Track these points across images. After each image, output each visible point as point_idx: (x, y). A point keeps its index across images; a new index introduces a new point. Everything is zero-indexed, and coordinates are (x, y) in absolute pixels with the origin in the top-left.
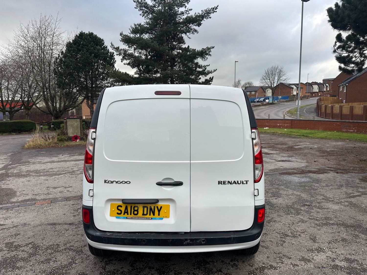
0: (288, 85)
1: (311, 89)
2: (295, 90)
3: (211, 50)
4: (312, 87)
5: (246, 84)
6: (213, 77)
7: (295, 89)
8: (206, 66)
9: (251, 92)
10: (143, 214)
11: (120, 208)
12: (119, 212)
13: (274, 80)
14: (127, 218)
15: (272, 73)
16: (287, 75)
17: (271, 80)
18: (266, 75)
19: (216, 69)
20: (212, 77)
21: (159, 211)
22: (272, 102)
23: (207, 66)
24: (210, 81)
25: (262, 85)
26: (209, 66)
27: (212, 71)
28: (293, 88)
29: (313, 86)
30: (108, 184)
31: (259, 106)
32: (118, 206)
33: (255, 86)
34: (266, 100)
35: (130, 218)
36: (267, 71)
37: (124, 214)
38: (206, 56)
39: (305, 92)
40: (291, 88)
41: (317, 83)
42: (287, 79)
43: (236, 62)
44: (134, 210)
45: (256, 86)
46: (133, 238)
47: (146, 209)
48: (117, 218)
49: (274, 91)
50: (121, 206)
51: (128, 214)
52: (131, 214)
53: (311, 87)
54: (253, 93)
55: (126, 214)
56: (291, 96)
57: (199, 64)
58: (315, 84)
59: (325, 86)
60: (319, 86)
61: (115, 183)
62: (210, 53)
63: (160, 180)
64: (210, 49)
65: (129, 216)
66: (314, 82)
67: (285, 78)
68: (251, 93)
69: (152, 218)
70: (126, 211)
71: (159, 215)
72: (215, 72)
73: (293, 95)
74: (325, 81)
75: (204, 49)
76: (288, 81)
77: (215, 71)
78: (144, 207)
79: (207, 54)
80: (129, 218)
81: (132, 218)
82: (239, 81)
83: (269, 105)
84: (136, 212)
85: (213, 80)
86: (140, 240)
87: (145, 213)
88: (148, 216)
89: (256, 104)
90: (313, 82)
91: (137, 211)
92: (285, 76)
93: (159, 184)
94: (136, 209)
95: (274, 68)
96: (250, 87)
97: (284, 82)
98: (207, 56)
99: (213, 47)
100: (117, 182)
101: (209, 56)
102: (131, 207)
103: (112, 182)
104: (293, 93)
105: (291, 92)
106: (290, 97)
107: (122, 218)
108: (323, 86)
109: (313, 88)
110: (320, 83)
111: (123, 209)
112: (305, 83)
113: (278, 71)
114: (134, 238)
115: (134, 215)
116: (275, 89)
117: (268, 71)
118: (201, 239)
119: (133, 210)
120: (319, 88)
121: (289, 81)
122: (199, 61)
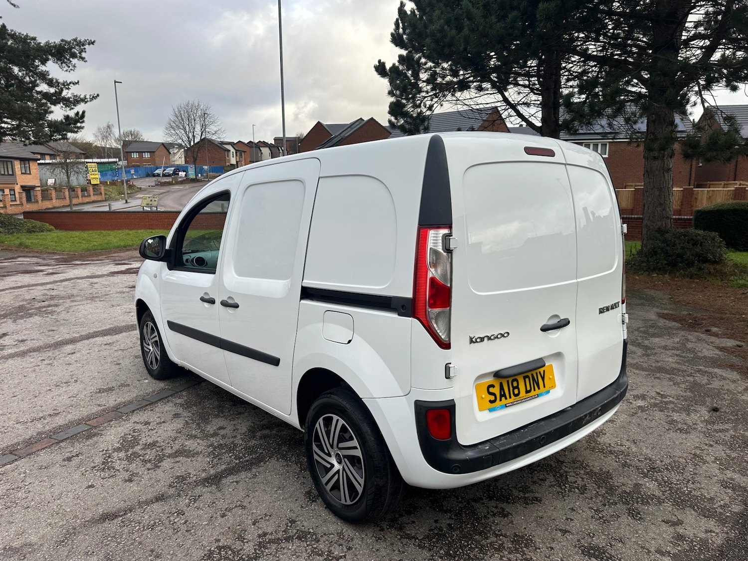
0: (220, 144)
1: (258, 155)
2: (233, 155)
3: (87, 47)
4: (261, 151)
5: (126, 135)
6: (84, 112)
7: (233, 152)
8: (70, 83)
9: (141, 153)
10: (527, 392)
11: (491, 390)
12: (492, 398)
13: (193, 133)
14: (506, 406)
15: (189, 116)
16: (219, 123)
17: (187, 131)
18: (177, 119)
19: (98, 95)
20: (81, 113)
21: (543, 379)
22: (194, 177)
23: (72, 85)
24: (76, 121)
25: (169, 140)
26: (77, 85)
27: (88, 97)
28: (230, 151)
29: (261, 148)
30: (476, 344)
31: (170, 184)
32: (489, 387)
33: (146, 142)
34: (180, 173)
35: (511, 404)
36: (176, 110)
37: (501, 400)
38: (71, 59)
39: (249, 160)
40: (225, 150)
41: (267, 143)
42: (219, 132)
43: (115, 82)
44: (514, 388)
45: (149, 141)
46: (527, 439)
47: (527, 380)
48: (491, 410)
49: (197, 155)
50: (493, 386)
51: (506, 399)
52: (510, 397)
53: (259, 151)
54: (147, 155)
55: (503, 398)
56: (227, 167)
57: (50, 77)
58: (264, 145)
59: (281, 151)
60: (271, 151)
61: (486, 339)
62: (84, 55)
63: (544, 322)
64: (83, 45)
65: (509, 400)
66: (262, 141)
67: (215, 129)
68: (141, 157)
69: (538, 395)
70: (502, 393)
71: (544, 387)
72: (94, 101)
73: (231, 164)
74: (278, 142)
75: (66, 42)
76: (222, 137)
77: (94, 98)
78: (525, 378)
79: (74, 56)
80: (509, 405)
81: (513, 404)
82: (109, 127)
83: (189, 183)
84: (516, 391)
85: (85, 119)
86: (538, 439)
87: (528, 389)
88: (532, 393)
89: (163, 181)
90: (260, 141)
91: (517, 387)
92: (216, 125)
93: (545, 329)
94: (515, 384)
95: (192, 105)
96: (136, 141)
97: (214, 138)
98: (74, 61)
99: (93, 43)
100: (489, 338)
101: (82, 62)
102: (508, 381)
103: (482, 339)
104: (229, 160)
105: (225, 158)
106: (225, 168)
107: (498, 409)
108: (278, 151)
109: (262, 153)
110: (271, 144)
111: (496, 390)
112: (246, 142)
113: (199, 113)
114: (530, 438)
115: (515, 398)
116: (198, 150)
117: (180, 112)
118: (597, 408)
119: (511, 389)
120: (272, 153)
121: (224, 135)
122: (52, 68)
